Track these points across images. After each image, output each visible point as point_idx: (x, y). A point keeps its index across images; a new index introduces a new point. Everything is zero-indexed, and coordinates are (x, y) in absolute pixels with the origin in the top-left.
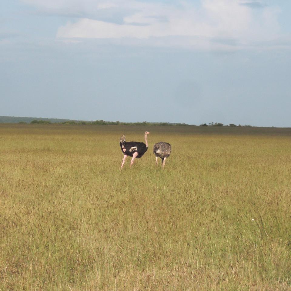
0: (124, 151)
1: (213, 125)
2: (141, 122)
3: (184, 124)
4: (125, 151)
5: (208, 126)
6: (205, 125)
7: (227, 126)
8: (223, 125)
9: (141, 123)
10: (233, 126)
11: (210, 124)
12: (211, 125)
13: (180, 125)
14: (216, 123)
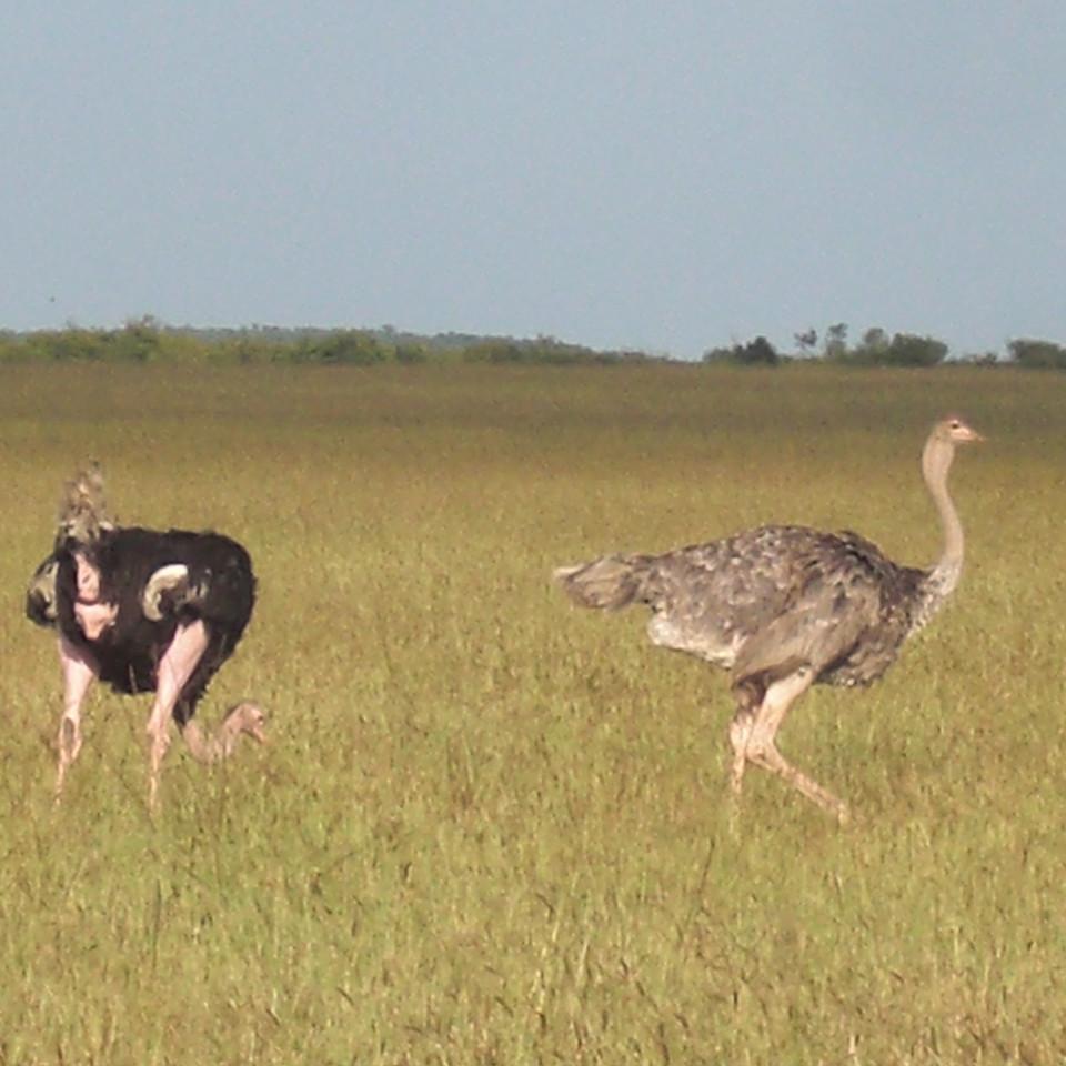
0: (93, 633)
1: (837, 356)
2: (109, 328)
3: (546, 342)
4: (107, 632)
5: (788, 360)
6: (760, 353)
7: (989, 362)
8: (942, 349)
9: (106, 338)
10: (1042, 365)
11: (810, 340)
12: (818, 351)
13: (504, 354)
14: (873, 335)
